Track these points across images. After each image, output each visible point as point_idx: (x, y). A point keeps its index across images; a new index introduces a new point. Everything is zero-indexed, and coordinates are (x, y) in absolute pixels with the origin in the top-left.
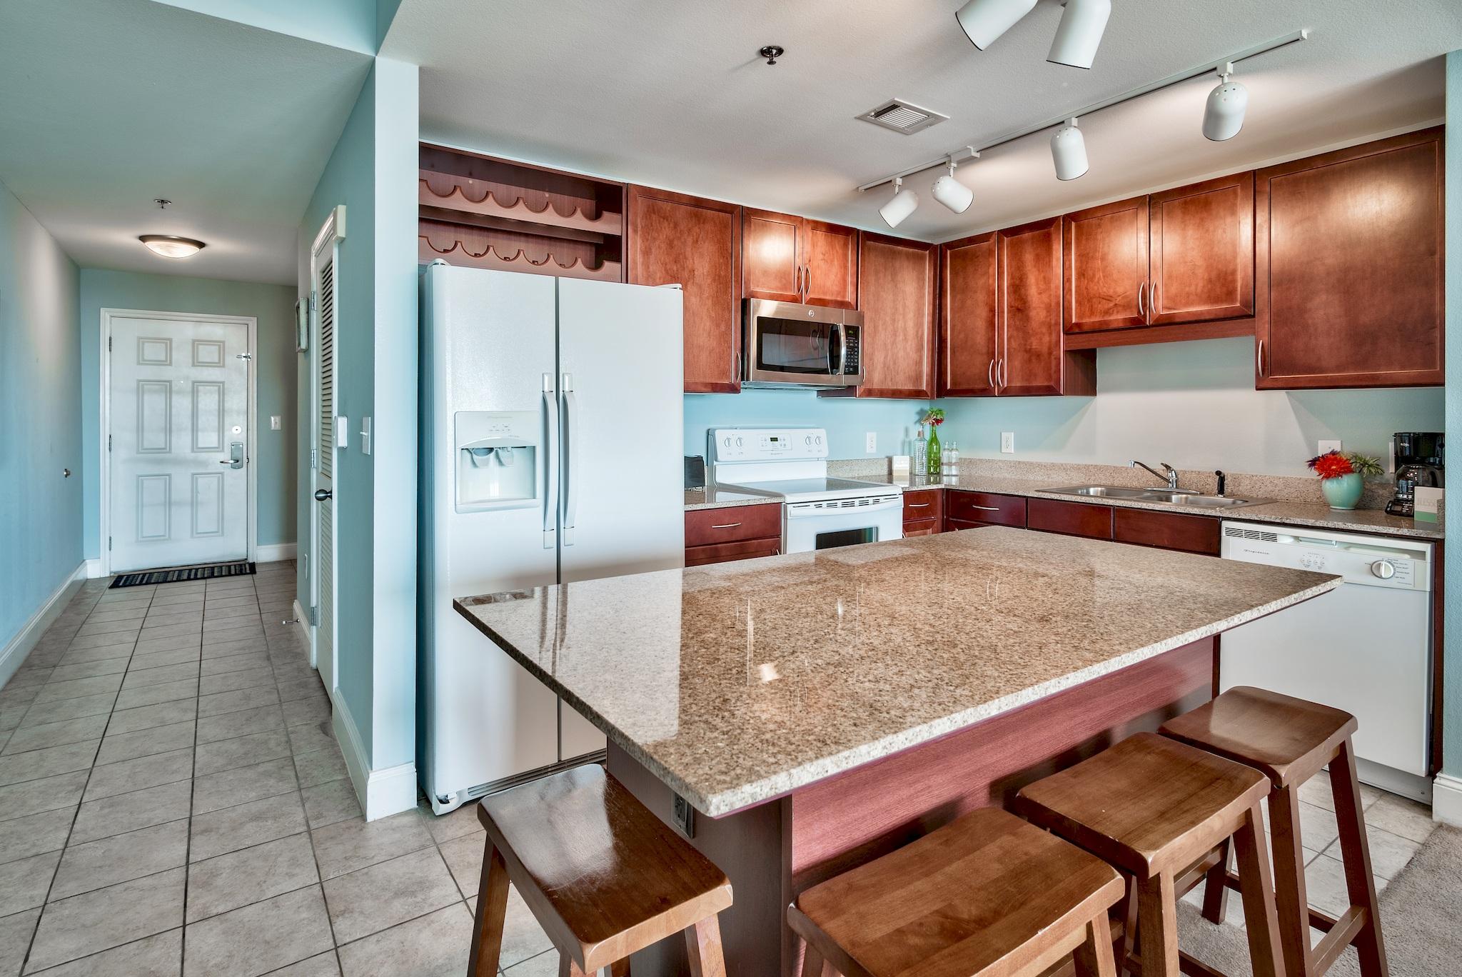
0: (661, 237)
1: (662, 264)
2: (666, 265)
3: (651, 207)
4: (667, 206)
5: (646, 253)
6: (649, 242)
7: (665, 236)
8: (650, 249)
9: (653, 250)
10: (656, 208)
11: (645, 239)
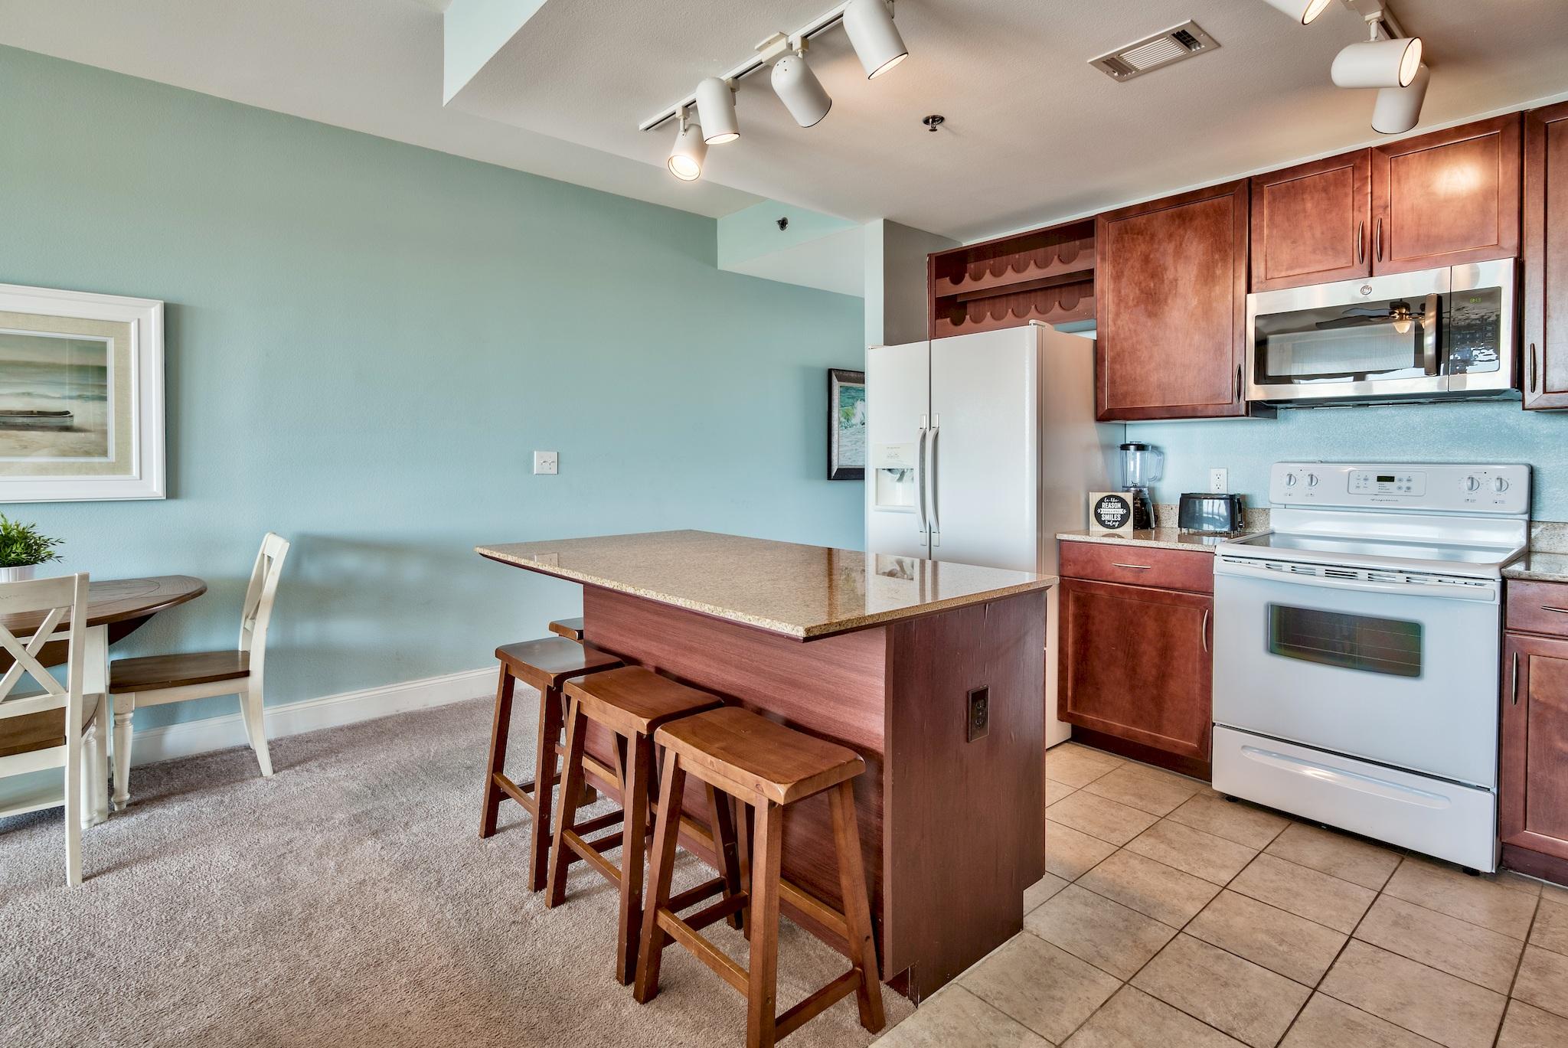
0: (1135, 255)
1: (1136, 284)
2: (1140, 283)
3: (1123, 228)
4: (1141, 220)
5: (1117, 277)
6: (1120, 266)
7: (1139, 253)
8: (1122, 272)
9: (1125, 273)
10: (1128, 227)
11: (1115, 262)
